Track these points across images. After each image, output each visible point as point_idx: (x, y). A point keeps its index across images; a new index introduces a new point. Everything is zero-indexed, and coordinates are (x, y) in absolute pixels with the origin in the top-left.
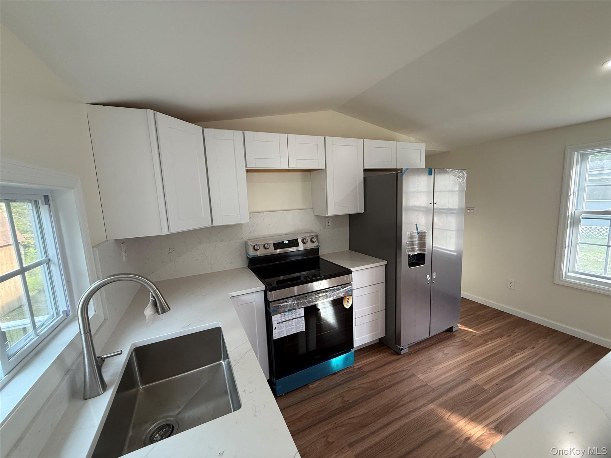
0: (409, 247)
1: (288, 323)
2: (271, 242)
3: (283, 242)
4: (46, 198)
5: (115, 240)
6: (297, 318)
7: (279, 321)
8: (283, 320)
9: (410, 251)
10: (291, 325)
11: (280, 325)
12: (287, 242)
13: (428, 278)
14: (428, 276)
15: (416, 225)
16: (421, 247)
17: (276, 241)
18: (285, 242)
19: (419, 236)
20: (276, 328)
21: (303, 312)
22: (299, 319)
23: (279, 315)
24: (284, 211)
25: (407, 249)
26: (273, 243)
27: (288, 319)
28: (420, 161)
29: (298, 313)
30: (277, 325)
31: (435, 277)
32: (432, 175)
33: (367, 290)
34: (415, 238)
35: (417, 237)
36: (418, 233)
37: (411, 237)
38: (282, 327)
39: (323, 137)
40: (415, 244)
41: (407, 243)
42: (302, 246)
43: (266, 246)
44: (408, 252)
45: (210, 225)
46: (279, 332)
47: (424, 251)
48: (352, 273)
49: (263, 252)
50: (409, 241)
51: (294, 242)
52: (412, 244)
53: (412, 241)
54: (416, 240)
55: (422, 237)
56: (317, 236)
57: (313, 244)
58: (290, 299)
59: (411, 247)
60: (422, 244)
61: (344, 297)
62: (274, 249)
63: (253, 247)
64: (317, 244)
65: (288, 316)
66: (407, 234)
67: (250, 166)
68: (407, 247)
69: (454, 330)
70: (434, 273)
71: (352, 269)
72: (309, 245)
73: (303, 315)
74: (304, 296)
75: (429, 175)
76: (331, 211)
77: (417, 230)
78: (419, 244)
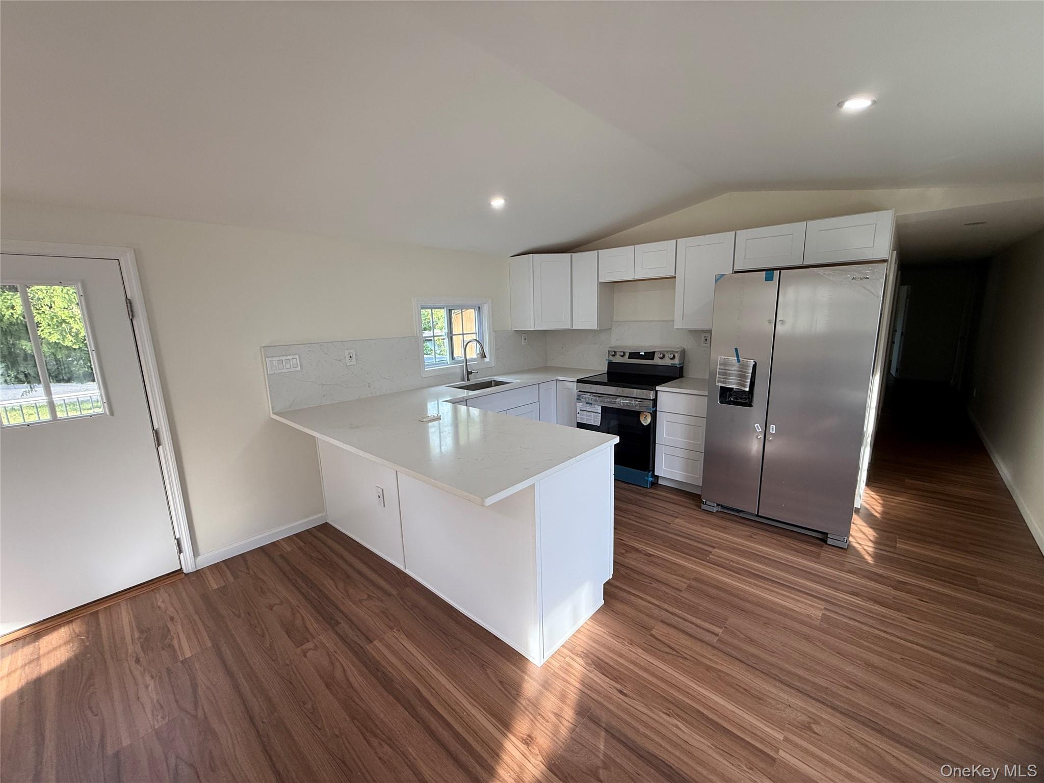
0: (720, 376)
1: (589, 414)
2: (628, 351)
3: (639, 353)
4: (479, 308)
5: (515, 330)
6: (595, 412)
7: (582, 409)
8: (584, 409)
9: (721, 382)
10: (590, 416)
11: (582, 412)
12: (643, 354)
13: (758, 428)
14: (757, 426)
15: (736, 349)
16: (741, 380)
17: (631, 351)
18: (641, 353)
19: (740, 365)
20: (578, 413)
21: (600, 409)
22: (596, 414)
23: (581, 404)
25: (717, 379)
26: (630, 353)
27: (587, 410)
28: (872, 245)
29: (597, 408)
30: (580, 412)
31: (774, 432)
32: (773, 280)
33: (681, 419)
34: (733, 365)
35: (735, 365)
36: (739, 361)
37: (725, 364)
38: (583, 415)
39: (675, 241)
40: (730, 375)
41: (718, 370)
42: (657, 361)
43: (622, 354)
44: (718, 382)
45: (569, 327)
46: (581, 418)
47: (745, 386)
48: (657, 392)
49: (618, 359)
50: (721, 369)
51: (650, 355)
52: (725, 374)
53: (726, 370)
54: (735, 369)
55: (743, 367)
56: (677, 352)
57: (670, 360)
58: (589, 394)
59: (723, 377)
60: (742, 376)
61: (640, 412)
62: (629, 358)
63: (611, 353)
64: (676, 361)
65: (588, 408)
66: (719, 359)
67: (601, 280)
68: (717, 376)
69: (829, 541)
70: (771, 426)
71: (658, 388)
72: (667, 362)
73: (600, 412)
74: (599, 395)
75: (766, 280)
76: (678, 325)
77: (738, 356)
78: (740, 376)
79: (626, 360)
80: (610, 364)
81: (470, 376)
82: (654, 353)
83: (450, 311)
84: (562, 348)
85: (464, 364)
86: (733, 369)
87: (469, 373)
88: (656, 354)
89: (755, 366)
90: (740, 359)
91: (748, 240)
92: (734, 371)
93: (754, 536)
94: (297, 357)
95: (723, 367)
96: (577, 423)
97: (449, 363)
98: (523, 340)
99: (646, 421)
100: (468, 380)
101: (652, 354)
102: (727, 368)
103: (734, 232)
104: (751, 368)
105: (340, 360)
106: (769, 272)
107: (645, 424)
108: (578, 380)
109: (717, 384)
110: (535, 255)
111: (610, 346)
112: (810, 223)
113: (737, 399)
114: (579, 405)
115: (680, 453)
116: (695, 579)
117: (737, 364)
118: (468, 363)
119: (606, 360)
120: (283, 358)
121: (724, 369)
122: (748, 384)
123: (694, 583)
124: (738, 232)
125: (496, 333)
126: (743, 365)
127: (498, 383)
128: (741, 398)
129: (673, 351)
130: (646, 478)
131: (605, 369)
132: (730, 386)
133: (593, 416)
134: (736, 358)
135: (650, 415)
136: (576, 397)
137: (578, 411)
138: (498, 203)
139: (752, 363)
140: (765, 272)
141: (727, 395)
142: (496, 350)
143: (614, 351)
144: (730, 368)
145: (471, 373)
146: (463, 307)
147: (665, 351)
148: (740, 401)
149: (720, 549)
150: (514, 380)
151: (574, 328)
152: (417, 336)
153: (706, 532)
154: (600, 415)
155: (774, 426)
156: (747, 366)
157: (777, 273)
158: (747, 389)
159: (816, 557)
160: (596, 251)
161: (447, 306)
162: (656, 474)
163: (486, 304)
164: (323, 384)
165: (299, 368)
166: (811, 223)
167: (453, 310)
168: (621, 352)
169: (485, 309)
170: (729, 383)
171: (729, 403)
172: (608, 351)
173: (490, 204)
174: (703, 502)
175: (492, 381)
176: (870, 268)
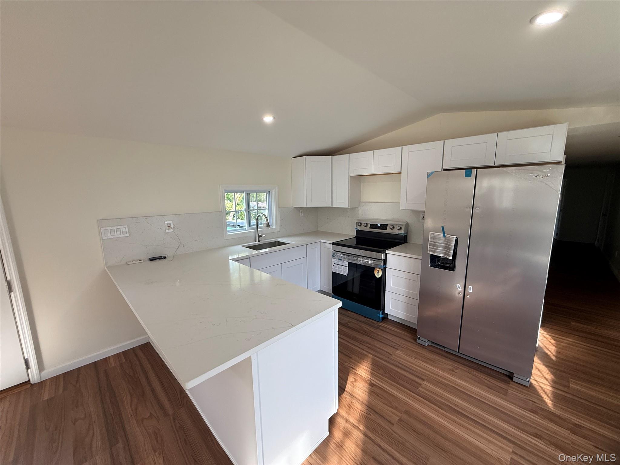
0: (431, 247)
1: (340, 267)
2: (370, 223)
3: (377, 224)
4: (269, 192)
5: (295, 207)
6: (345, 266)
7: (335, 263)
8: (337, 263)
9: (431, 251)
10: (341, 268)
11: (336, 265)
12: (380, 225)
13: (459, 287)
14: (458, 286)
15: (443, 228)
16: (446, 251)
17: (372, 223)
18: (378, 225)
19: (446, 239)
20: (333, 266)
21: (348, 264)
22: (345, 267)
23: (335, 260)
24: (386, 203)
25: (428, 248)
26: (371, 224)
27: (339, 264)
28: (550, 151)
29: (345, 264)
30: (334, 265)
31: (471, 291)
32: (471, 176)
33: (403, 275)
34: (440, 239)
35: (441, 239)
36: (445, 236)
37: (434, 238)
38: (336, 267)
39: (401, 147)
40: (438, 246)
41: (429, 242)
42: (389, 231)
43: (365, 225)
44: (429, 251)
45: (330, 206)
46: (335, 269)
47: (449, 255)
48: (386, 254)
49: (362, 228)
50: (432, 242)
51: (384, 226)
52: (434, 245)
53: (435, 242)
54: (441, 242)
55: (448, 241)
56: (403, 225)
57: (398, 231)
58: (340, 253)
59: (433, 247)
60: (447, 248)
61: (375, 268)
62: (370, 228)
63: (358, 224)
64: (402, 232)
65: (340, 262)
66: (430, 234)
67: (351, 174)
68: (429, 246)
69: (515, 379)
70: (469, 287)
71: (387, 252)
72: (396, 232)
73: (348, 266)
74: (347, 254)
75: (465, 177)
76: (403, 206)
77: (444, 233)
78: (445, 247)
79: (368, 229)
80: (358, 231)
81: (260, 238)
82: (387, 225)
83: (248, 194)
84: (327, 219)
85: (256, 230)
86: (440, 242)
87: (260, 236)
88: (388, 226)
89: (457, 241)
90: (446, 235)
91: (453, 146)
92: (441, 243)
93: (455, 371)
94: (126, 227)
95: (432, 240)
96: (333, 272)
97: (247, 229)
98: (300, 213)
99: (378, 274)
100: (259, 241)
101: (385, 226)
102: (435, 241)
103: (443, 141)
104: (454, 242)
105: (161, 229)
106: (467, 170)
107: (378, 277)
108: (333, 243)
109: (428, 252)
110: (307, 157)
111: (358, 219)
112: (500, 134)
113: (443, 263)
114: (334, 260)
115: (402, 298)
116: (406, 412)
117: (444, 238)
118: (258, 230)
119: (355, 228)
120: (115, 228)
121: (433, 242)
122: (452, 254)
123: (405, 417)
124: (446, 141)
125: (281, 209)
126: (448, 240)
127: (281, 244)
128: (447, 263)
129: (400, 224)
130: (378, 315)
131: (354, 234)
132: (438, 255)
133: (343, 269)
134: (443, 234)
135: (381, 270)
136: (332, 254)
137: (333, 264)
138: (268, 119)
139: (454, 238)
140: (465, 170)
141: (435, 261)
142: (280, 220)
143: (360, 223)
144: (438, 241)
145: (261, 236)
146: (258, 192)
147: (395, 224)
148: (446, 265)
149: (428, 381)
150: (291, 241)
151: (333, 206)
152: (221, 211)
153: (418, 364)
154: (347, 268)
155: (472, 287)
156: (451, 240)
157: (474, 171)
158: (451, 258)
159: (504, 394)
160: (348, 155)
161: (245, 191)
162: (385, 312)
163: (274, 189)
164: (147, 246)
165: (128, 235)
166: (502, 135)
167: (251, 193)
168: (365, 223)
169: (273, 193)
170: (437, 252)
171: (437, 266)
172: (357, 222)
173: (262, 120)
174: (418, 337)
175: (276, 241)
176: (551, 168)
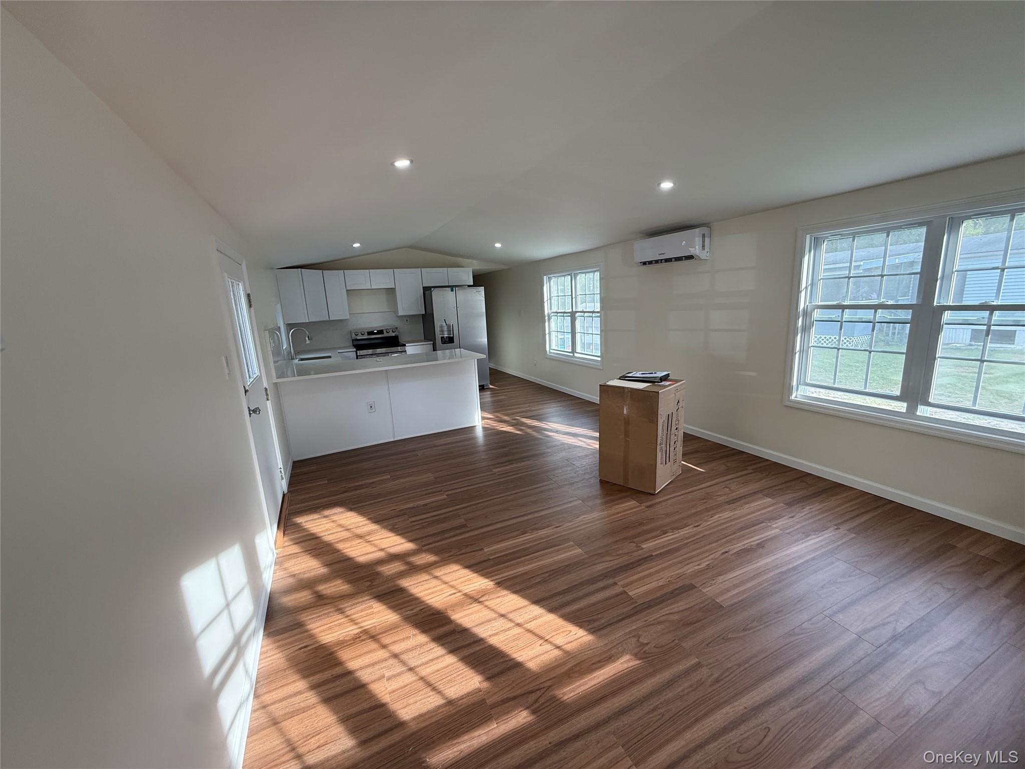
2: (366, 331)
9: (442, 335)
12: (376, 331)
15: (445, 320)
17: (368, 331)
18: (374, 332)
24: (376, 313)
28: (468, 280)
32: (453, 291)
34: (444, 327)
36: (446, 325)
37: (441, 326)
39: (392, 270)
40: (444, 331)
42: (385, 335)
43: (361, 333)
44: (440, 335)
47: (451, 335)
49: (359, 336)
50: (440, 329)
51: (380, 332)
52: (442, 331)
53: (442, 329)
54: (445, 328)
56: (396, 328)
57: (391, 333)
60: (449, 331)
62: (367, 335)
63: (352, 334)
64: (396, 333)
66: (439, 325)
67: (348, 289)
68: (439, 332)
75: (451, 291)
76: (401, 313)
77: (446, 323)
78: (448, 331)
79: (365, 336)
80: (354, 339)
82: (382, 330)
88: (384, 331)
89: (453, 326)
103: (418, 269)
110: (300, 269)
111: (349, 330)
117: (446, 326)
119: (350, 337)
124: (420, 269)
129: (391, 329)
143: (357, 332)
147: (388, 329)
151: (329, 319)
156: (450, 326)
157: (453, 288)
160: (342, 271)
170: (445, 335)
